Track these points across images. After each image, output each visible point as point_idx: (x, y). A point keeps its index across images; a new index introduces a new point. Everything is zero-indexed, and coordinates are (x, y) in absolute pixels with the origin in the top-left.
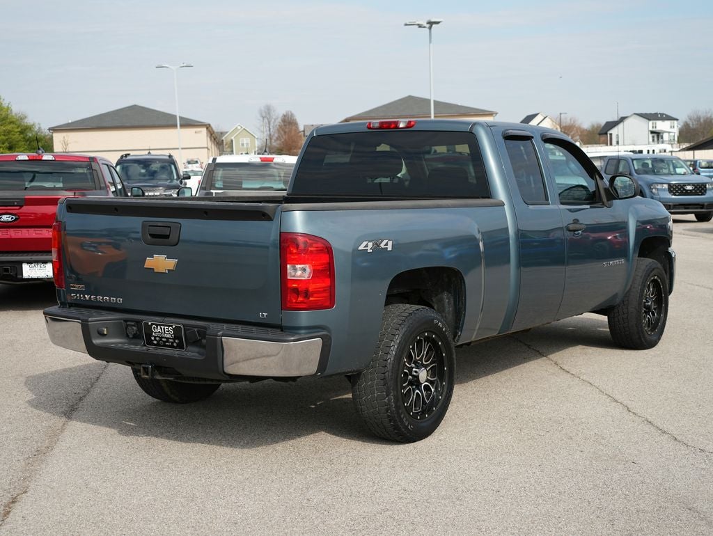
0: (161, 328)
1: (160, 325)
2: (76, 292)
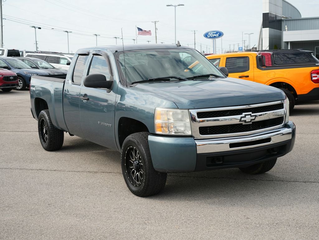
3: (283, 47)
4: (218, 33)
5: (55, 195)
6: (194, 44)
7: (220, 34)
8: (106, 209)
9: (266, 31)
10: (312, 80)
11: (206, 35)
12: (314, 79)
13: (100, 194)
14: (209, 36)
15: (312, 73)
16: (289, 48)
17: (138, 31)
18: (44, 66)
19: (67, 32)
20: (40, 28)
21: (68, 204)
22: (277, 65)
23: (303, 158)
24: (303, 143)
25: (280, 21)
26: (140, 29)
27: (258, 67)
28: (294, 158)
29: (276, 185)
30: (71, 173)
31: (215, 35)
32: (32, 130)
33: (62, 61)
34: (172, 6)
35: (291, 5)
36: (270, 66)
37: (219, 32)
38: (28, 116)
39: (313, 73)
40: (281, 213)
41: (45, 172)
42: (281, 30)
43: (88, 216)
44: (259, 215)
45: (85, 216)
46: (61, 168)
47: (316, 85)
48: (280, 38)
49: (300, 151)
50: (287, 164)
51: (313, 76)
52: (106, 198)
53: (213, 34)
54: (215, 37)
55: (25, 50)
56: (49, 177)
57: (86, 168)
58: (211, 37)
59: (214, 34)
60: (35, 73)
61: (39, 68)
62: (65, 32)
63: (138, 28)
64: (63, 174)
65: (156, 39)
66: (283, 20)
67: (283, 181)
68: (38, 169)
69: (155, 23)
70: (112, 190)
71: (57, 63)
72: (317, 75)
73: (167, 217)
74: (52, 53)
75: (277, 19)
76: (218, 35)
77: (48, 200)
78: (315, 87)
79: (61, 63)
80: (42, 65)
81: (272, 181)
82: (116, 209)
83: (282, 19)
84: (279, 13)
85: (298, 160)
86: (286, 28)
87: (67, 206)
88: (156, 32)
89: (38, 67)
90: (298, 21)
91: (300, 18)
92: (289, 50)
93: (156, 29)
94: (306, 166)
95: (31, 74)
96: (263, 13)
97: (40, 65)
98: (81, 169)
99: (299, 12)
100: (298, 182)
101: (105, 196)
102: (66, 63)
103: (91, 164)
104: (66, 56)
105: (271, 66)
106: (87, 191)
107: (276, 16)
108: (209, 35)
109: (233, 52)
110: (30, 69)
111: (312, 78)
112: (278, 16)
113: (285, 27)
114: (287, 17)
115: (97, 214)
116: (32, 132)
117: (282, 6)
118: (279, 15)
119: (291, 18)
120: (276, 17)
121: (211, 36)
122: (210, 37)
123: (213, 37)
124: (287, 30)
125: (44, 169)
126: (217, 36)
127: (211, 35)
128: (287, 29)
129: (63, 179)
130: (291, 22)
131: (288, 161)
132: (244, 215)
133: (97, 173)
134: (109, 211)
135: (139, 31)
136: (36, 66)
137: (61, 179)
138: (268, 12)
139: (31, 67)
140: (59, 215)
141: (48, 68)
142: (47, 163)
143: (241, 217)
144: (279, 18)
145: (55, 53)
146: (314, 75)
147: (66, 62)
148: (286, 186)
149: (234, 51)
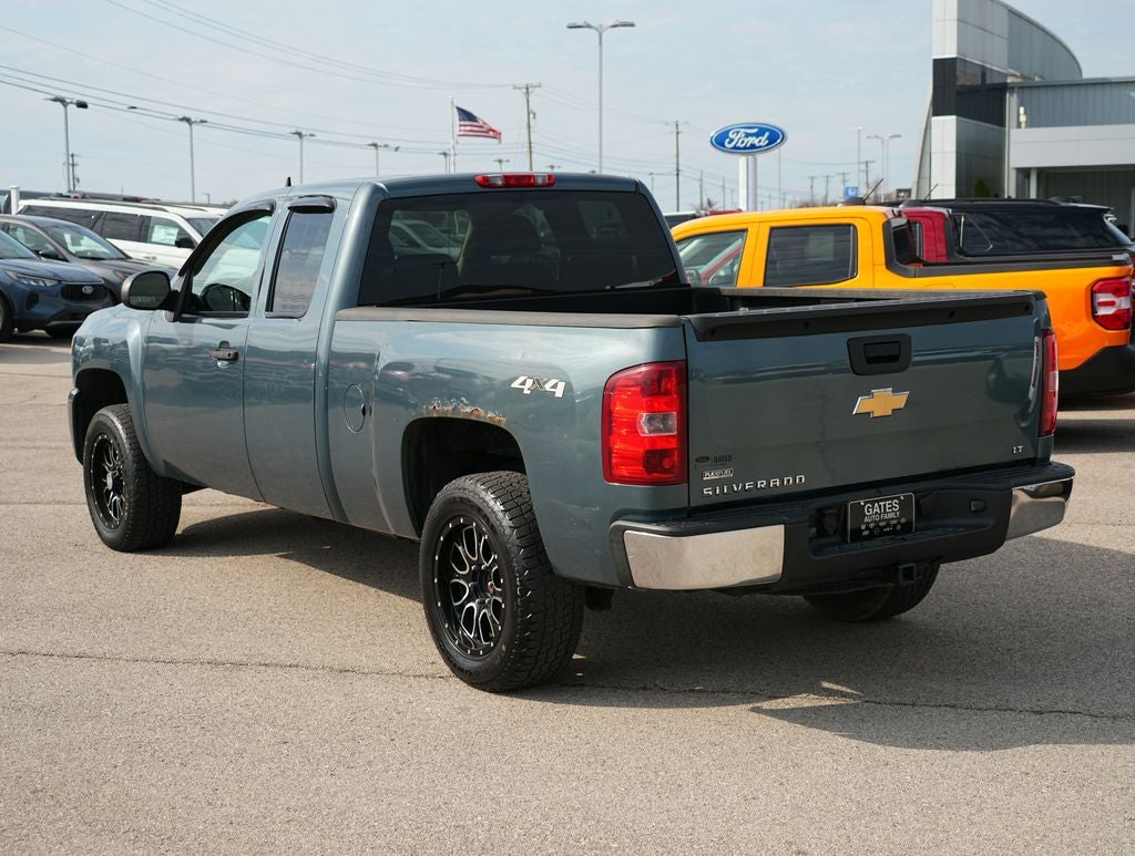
0: (880, 506)
1: (878, 501)
2: (712, 484)
3: (1010, 189)
4: (767, 134)
5: (63, 756)
6: (675, 173)
7: (775, 137)
8: (255, 812)
9: (946, 126)
10: (1096, 318)
11: (720, 141)
12: (1102, 311)
13: (240, 753)
14: (730, 143)
15: (1095, 288)
16: (1033, 195)
17: (458, 123)
18: (87, 251)
19: (188, 120)
20: (82, 105)
21: (109, 790)
22: (969, 259)
23: (1042, 616)
24: (1047, 559)
25: (1002, 89)
26: (466, 116)
27: (889, 265)
28: (1006, 618)
29: (928, 722)
30: (138, 667)
31: (752, 140)
32: (15, 497)
33: (159, 233)
34: (589, 26)
35: (1044, 30)
36: (940, 260)
37: (768, 130)
38: (10, 444)
39: (1100, 291)
40: (931, 835)
41: (41, 661)
42: (1001, 122)
43: (181, 839)
44: (844, 839)
45: (169, 838)
46: (106, 648)
47: (1112, 337)
48: (997, 153)
49: (1033, 591)
50: (977, 642)
51: (1101, 300)
52: (264, 767)
53: (747, 135)
54: (753, 146)
55: (17, 188)
56: (53, 684)
57: (204, 647)
58: (739, 148)
59: (752, 135)
60: (49, 274)
61: (69, 257)
62: (182, 120)
63: (460, 110)
64: (111, 670)
65: (531, 152)
66: (1013, 88)
67: (953, 707)
68: (15, 649)
69: (528, 92)
70: (290, 735)
71: (139, 241)
72: (1117, 300)
73: (488, 846)
74: (125, 199)
75: (988, 81)
76: (763, 139)
77: (34, 775)
78: (1107, 344)
79: (153, 240)
80: (79, 245)
81: (914, 705)
82: (296, 811)
83: (1009, 81)
84: (997, 60)
85: (1023, 624)
86: (1023, 118)
87: (104, 796)
88: (529, 127)
89: (65, 253)
90: (1067, 92)
91: (1076, 79)
92: (1032, 200)
93: (531, 116)
94: (1050, 648)
95: (34, 281)
96: (935, 60)
97: (73, 245)
98: (182, 650)
99: (1074, 58)
100: (1012, 710)
101: (262, 760)
102: (173, 239)
103: (225, 633)
104: (172, 214)
105: (945, 260)
106: (194, 737)
107: (984, 71)
108: (732, 140)
109: (825, 204)
110: (30, 258)
111: (1094, 311)
112: (992, 70)
113: (1019, 115)
114: (1026, 74)
115: (219, 830)
116: (14, 503)
117: (1006, 36)
118: (994, 68)
119: (1041, 77)
120: (984, 75)
121: (739, 145)
122: (735, 148)
123: (745, 148)
124: (1023, 125)
125: (37, 649)
126: (761, 144)
127: (738, 138)
128: (1026, 122)
129: (108, 691)
130: (1043, 92)
131: (985, 629)
132: (790, 838)
133: (243, 668)
134: (268, 819)
135: (462, 123)
136: (56, 248)
137: (98, 690)
138: (954, 55)
139: (37, 252)
140: (70, 837)
141: (102, 256)
142: (54, 626)
143: (776, 848)
144: (996, 80)
145: (137, 200)
146: (1102, 298)
147: (173, 235)
148: (963, 725)
149: (829, 201)
